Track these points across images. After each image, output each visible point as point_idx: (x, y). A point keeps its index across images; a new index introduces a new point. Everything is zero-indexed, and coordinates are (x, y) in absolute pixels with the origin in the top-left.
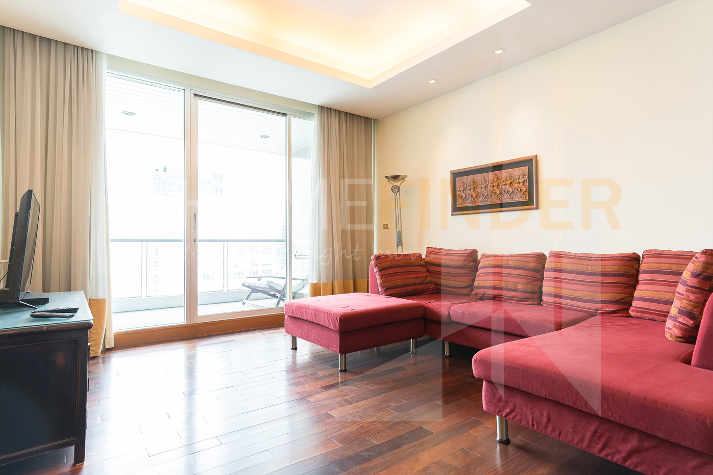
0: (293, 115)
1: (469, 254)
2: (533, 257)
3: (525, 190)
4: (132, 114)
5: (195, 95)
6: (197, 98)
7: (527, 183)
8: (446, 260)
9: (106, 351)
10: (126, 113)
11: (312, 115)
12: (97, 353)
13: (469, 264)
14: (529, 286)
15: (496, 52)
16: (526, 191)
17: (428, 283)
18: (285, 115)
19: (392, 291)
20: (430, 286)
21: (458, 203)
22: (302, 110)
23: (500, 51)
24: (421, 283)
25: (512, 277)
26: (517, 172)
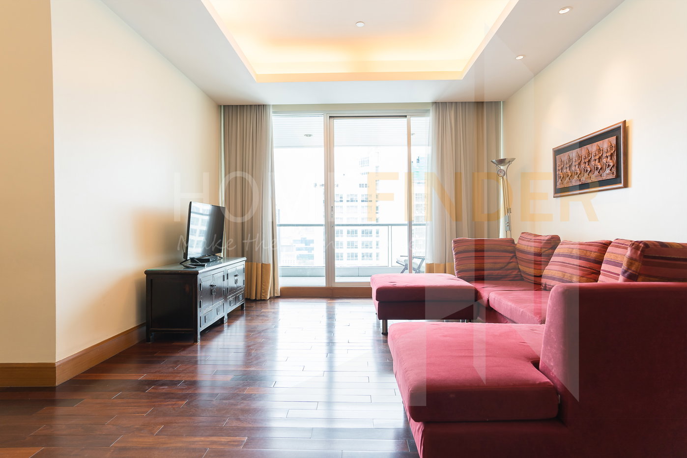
0: (412, 116)
1: (547, 240)
2: (598, 246)
3: (611, 164)
4: (310, 135)
5: (330, 117)
6: (332, 119)
7: (615, 157)
8: (528, 246)
9: (275, 298)
10: (307, 135)
11: (428, 111)
12: (266, 297)
13: (547, 252)
14: (584, 278)
15: (561, 12)
16: (613, 166)
17: (509, 270)
18: (406, 116)
19: (463, 274)
20: (511, 273)
21: (558, 184)
22: (418, 109)
23: (567, 10)
24: (501, 269)
25: (571, 267)
26: (605, 144)
